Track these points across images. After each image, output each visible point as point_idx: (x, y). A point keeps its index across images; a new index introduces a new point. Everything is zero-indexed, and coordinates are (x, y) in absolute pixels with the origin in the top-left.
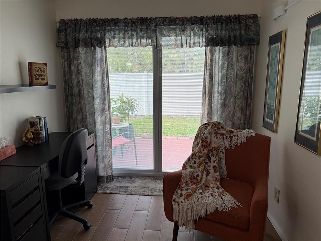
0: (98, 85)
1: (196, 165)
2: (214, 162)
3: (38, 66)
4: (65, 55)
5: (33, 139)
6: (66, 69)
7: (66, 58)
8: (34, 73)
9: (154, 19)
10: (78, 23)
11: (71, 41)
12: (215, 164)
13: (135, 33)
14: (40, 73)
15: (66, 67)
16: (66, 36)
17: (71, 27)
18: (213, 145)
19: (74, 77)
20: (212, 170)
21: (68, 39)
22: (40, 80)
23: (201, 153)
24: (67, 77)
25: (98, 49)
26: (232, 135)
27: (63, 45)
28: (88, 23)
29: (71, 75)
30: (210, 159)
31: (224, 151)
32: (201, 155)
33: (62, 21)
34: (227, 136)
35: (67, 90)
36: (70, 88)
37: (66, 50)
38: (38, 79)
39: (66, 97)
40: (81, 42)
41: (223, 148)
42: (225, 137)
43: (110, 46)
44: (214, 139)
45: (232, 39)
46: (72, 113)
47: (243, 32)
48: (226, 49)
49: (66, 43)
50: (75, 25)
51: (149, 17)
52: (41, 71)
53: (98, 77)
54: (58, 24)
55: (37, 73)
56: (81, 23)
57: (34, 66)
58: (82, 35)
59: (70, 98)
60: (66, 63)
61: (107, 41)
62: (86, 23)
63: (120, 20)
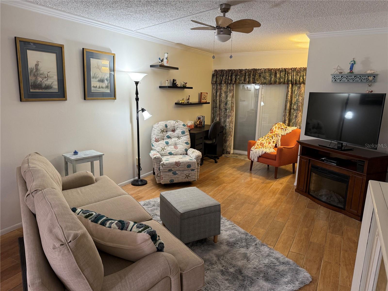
1: (265, 140)
2: (274, 139)
3: (204, 94)
4: (215, 87)
5: (199, 124)
6: (215, 94)
7: (215, 89)
8: (202, 97)
9: (260, 69)
10: (223, 72)
11: (218, 80)
12: (274, 140)
14: (205, 97)
15: (215, 93)
16: (216, 78)
17: (219, 74)
18: (276, 132)
19: (218, 98)
20: (272, 142)
21: (217, 80)
22: (204, 100)
23: (269, 135)
24: (215, 98)
26: (286, 129)
27: (214, 82)
28: (227, 72)
29: (217, 97)
30: (272, 138)
31: (281, 136)
32: (269, 136)
33: (216, 71)
34: (284, 129)
35: (214, 105)
36: (215, 104)
37: (215, 85)
38: (203, 99)
39: (213, 108)
40: (223, 81)
41: (280, 134)
42: (283, 130)
44: (277, 130)
46: (215, 117)
49: (216, 82)
50: (221, 73)
51: (257, 68)
52: (205, 96)
53: (229, 98)
54: (213, 72)
55: (203, 97)
56: (224, 72)
57: (203, 94)
59: (215, 109)
60: (215, 91)
62: (227, 71)
63: (243, 70)
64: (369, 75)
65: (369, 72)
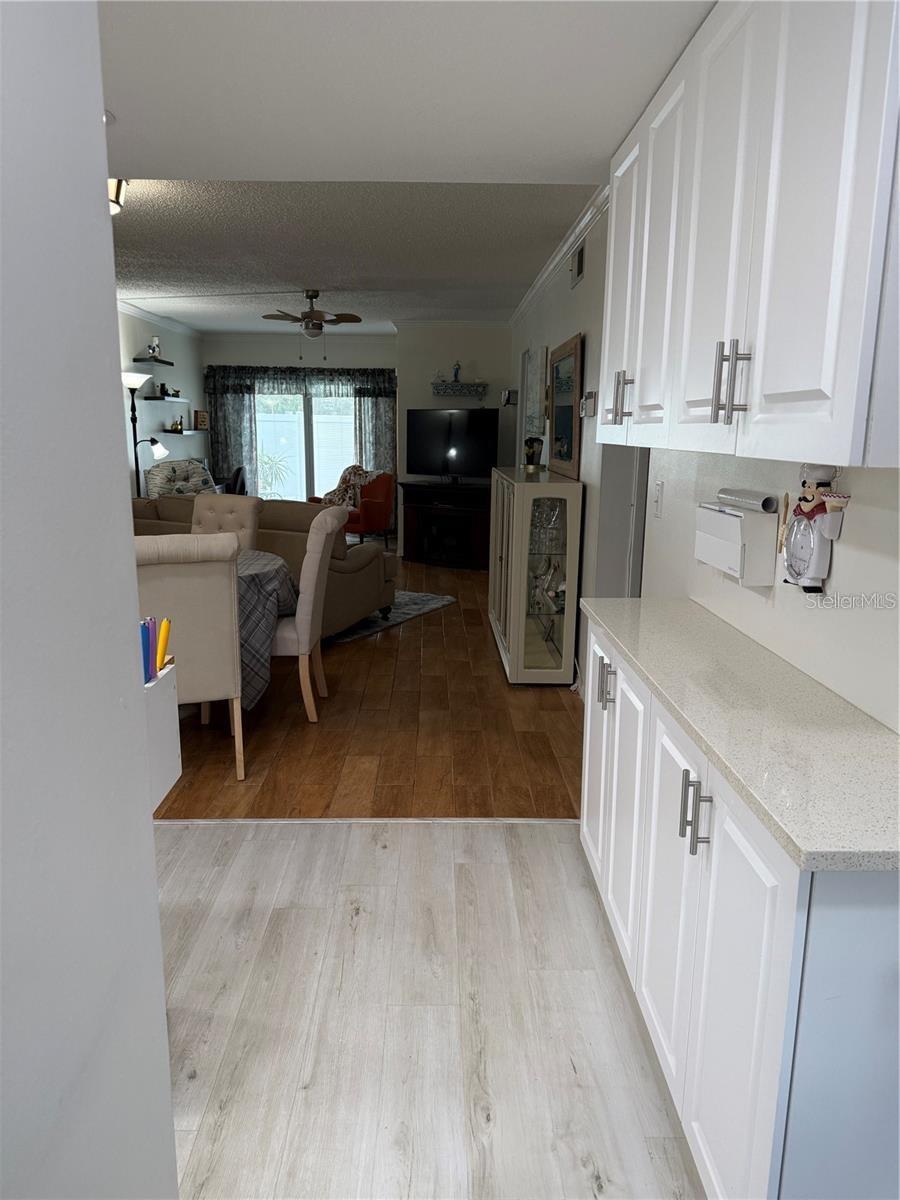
0: (246, 432)
1: (337, 494)
3: (202, 413)
4: (213, 401)
6: (213, 415)
10: (227, 370)
11: (219, 387)
12: (351, 495)
13: (284, 381)
14: (200, 420)
15: (213, 413)
16: (214, 382)
17: (219, 373)
18: (353, 482)
19: (221, 423)
21: (216, 385)
22: (203, 425)
24: (213, 422)
25: (247, 396)
27: (211, 391)
29: (218, 422)
31: (359, 486)
33: (210, 367)
34: (363, 475)
35: (214, 437)
36: (216, 435)
37: (213, 396)
38: (199, 425)
39: (212, 444)
40: (229, 388)
41: (359, 484)
43: (259, 393)
44: (352, 478)
45: (377, 391)
46: (218, 462)
47: (387, 385)
48: (374, 399)
49: (215, 388)
50: (224, 371)
52: (204, 418)
53: (246, 424)
54: (206, 370)
55: (198, 420)
56: (230, 370)
57: (197, 414)
58: (230, 382)
59: (216, 445)
60: (212, 408)
61: (257, 388)
62: (235, 370)
64: (479, 385)
65: (477, 381)
